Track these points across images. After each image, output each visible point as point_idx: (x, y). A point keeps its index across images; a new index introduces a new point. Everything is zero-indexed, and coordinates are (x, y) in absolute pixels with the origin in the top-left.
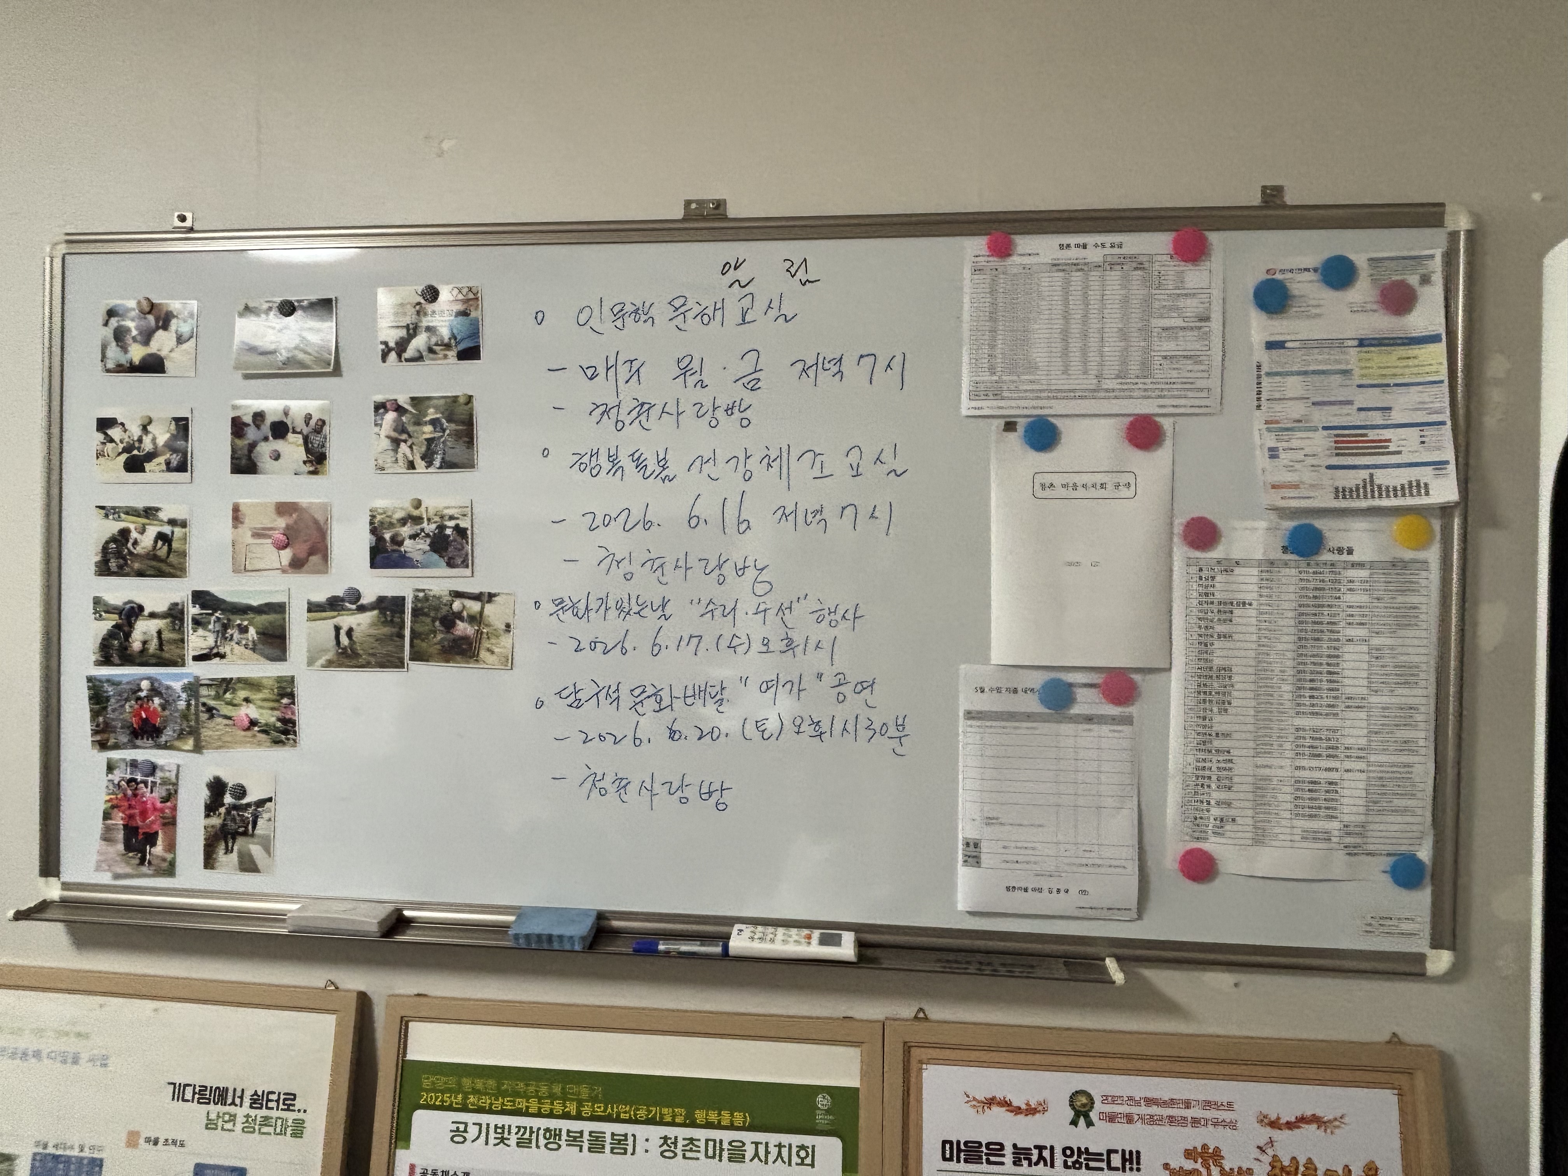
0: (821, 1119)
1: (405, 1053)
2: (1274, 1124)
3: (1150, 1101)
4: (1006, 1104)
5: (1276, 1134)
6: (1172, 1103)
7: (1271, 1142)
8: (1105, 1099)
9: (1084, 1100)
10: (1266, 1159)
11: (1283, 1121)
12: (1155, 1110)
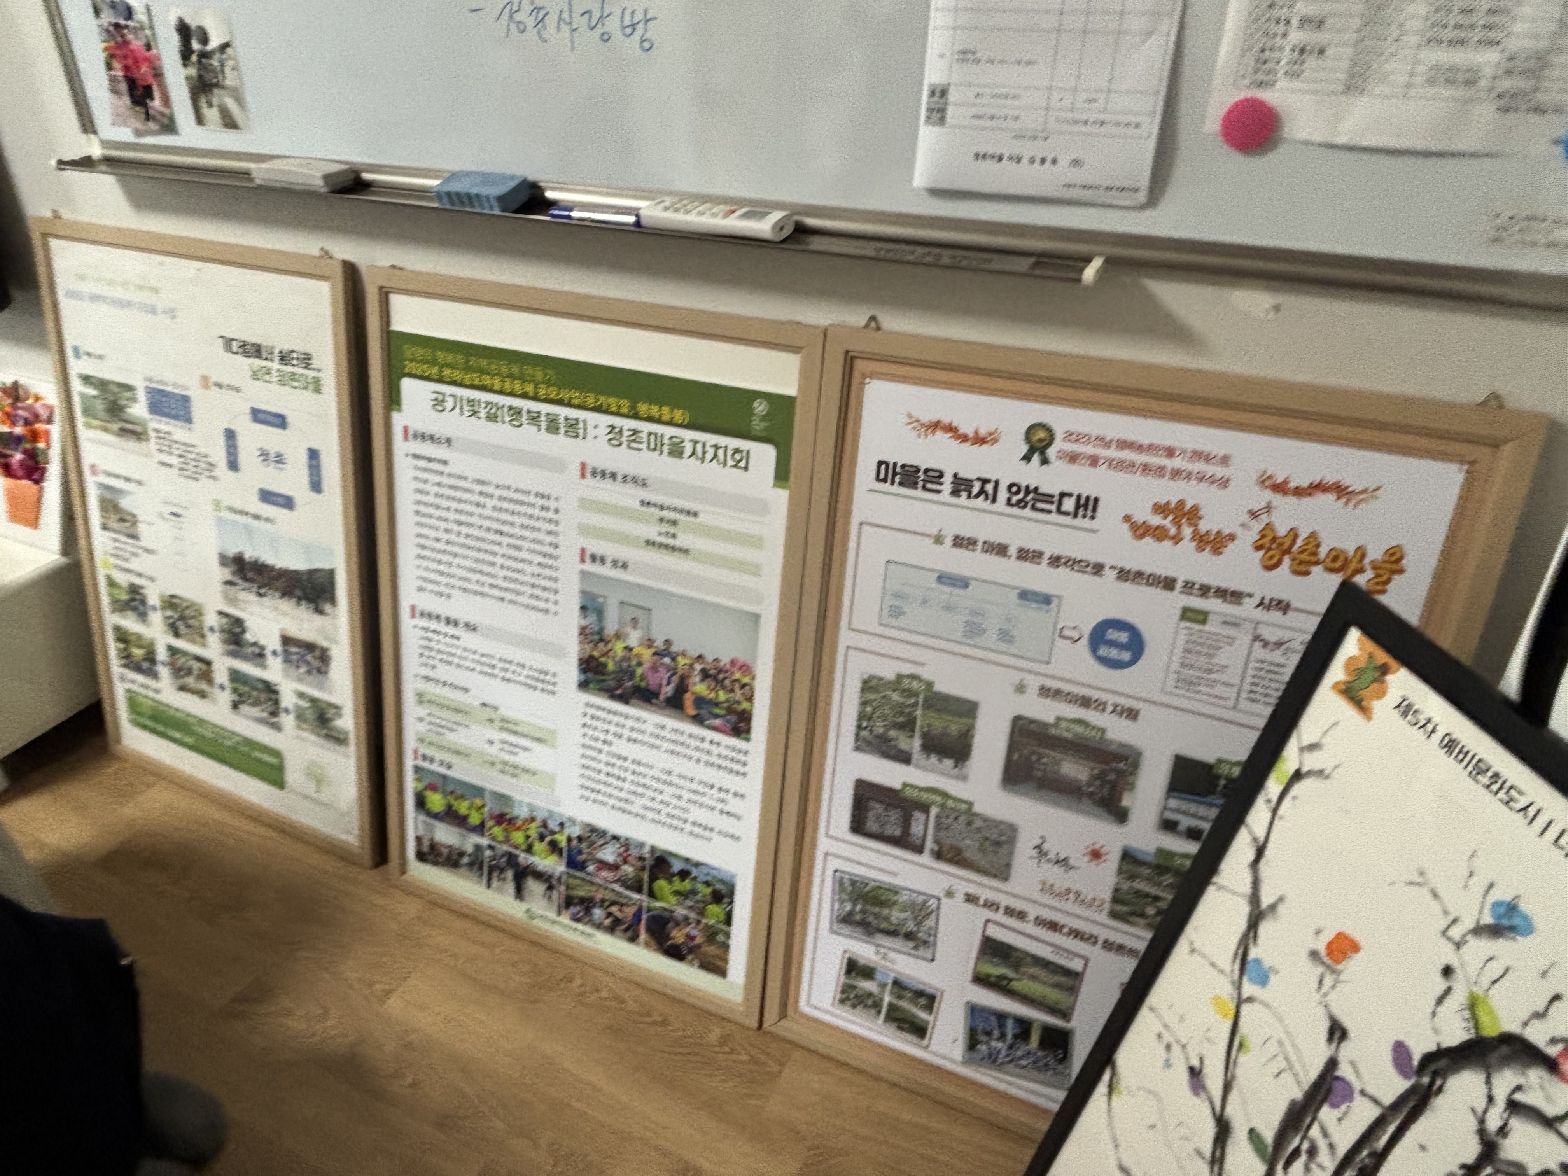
0: (758, 425)
1: (388, 323)
2: (1280, 488)
3: (1124, 444)
4: (951, 429)
5: (1278, 499)
6: (1150, 448)
7: (1269, 508)
8: (1069, 436)
9: (1042, 434)
10: (1257, 527)
11: (1292, 485)
12: (1127, 455)
